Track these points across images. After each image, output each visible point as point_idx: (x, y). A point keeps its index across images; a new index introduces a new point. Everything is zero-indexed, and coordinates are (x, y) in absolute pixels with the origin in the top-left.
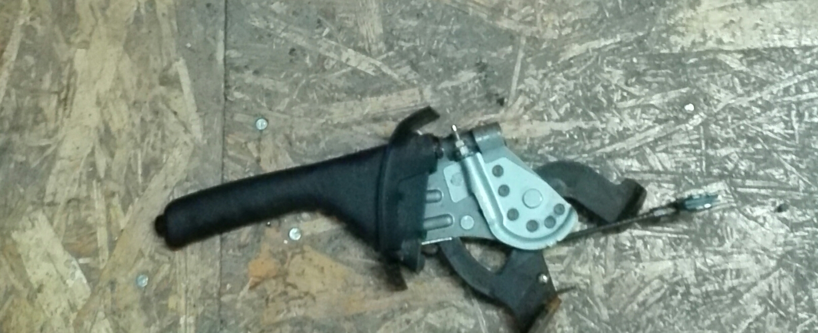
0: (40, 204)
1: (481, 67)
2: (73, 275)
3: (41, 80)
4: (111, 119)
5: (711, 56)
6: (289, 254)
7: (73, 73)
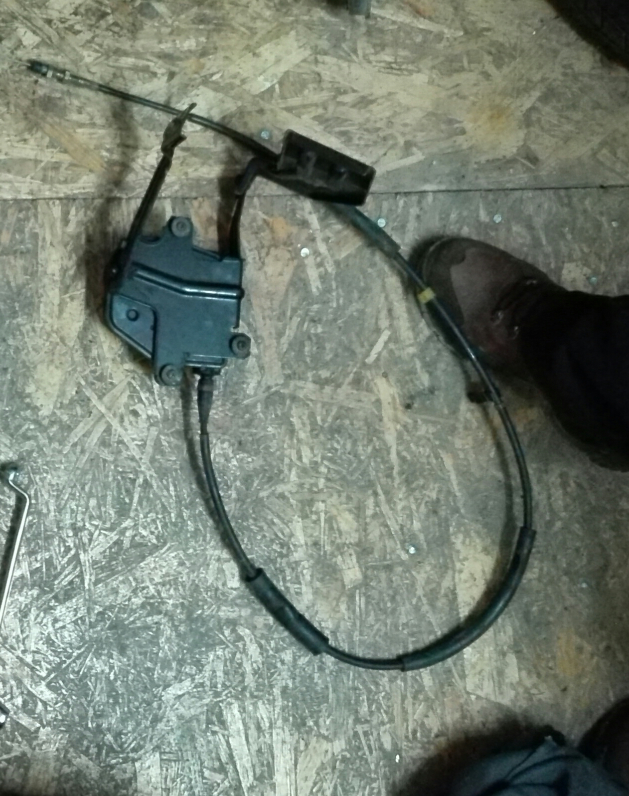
0: (316, 51)
1: (432, 391)
2: (266, 80)
3: (405, 48)
4: (378, 104)
5: (450, 566)
6: (290, 249)
7: (410, 72)
